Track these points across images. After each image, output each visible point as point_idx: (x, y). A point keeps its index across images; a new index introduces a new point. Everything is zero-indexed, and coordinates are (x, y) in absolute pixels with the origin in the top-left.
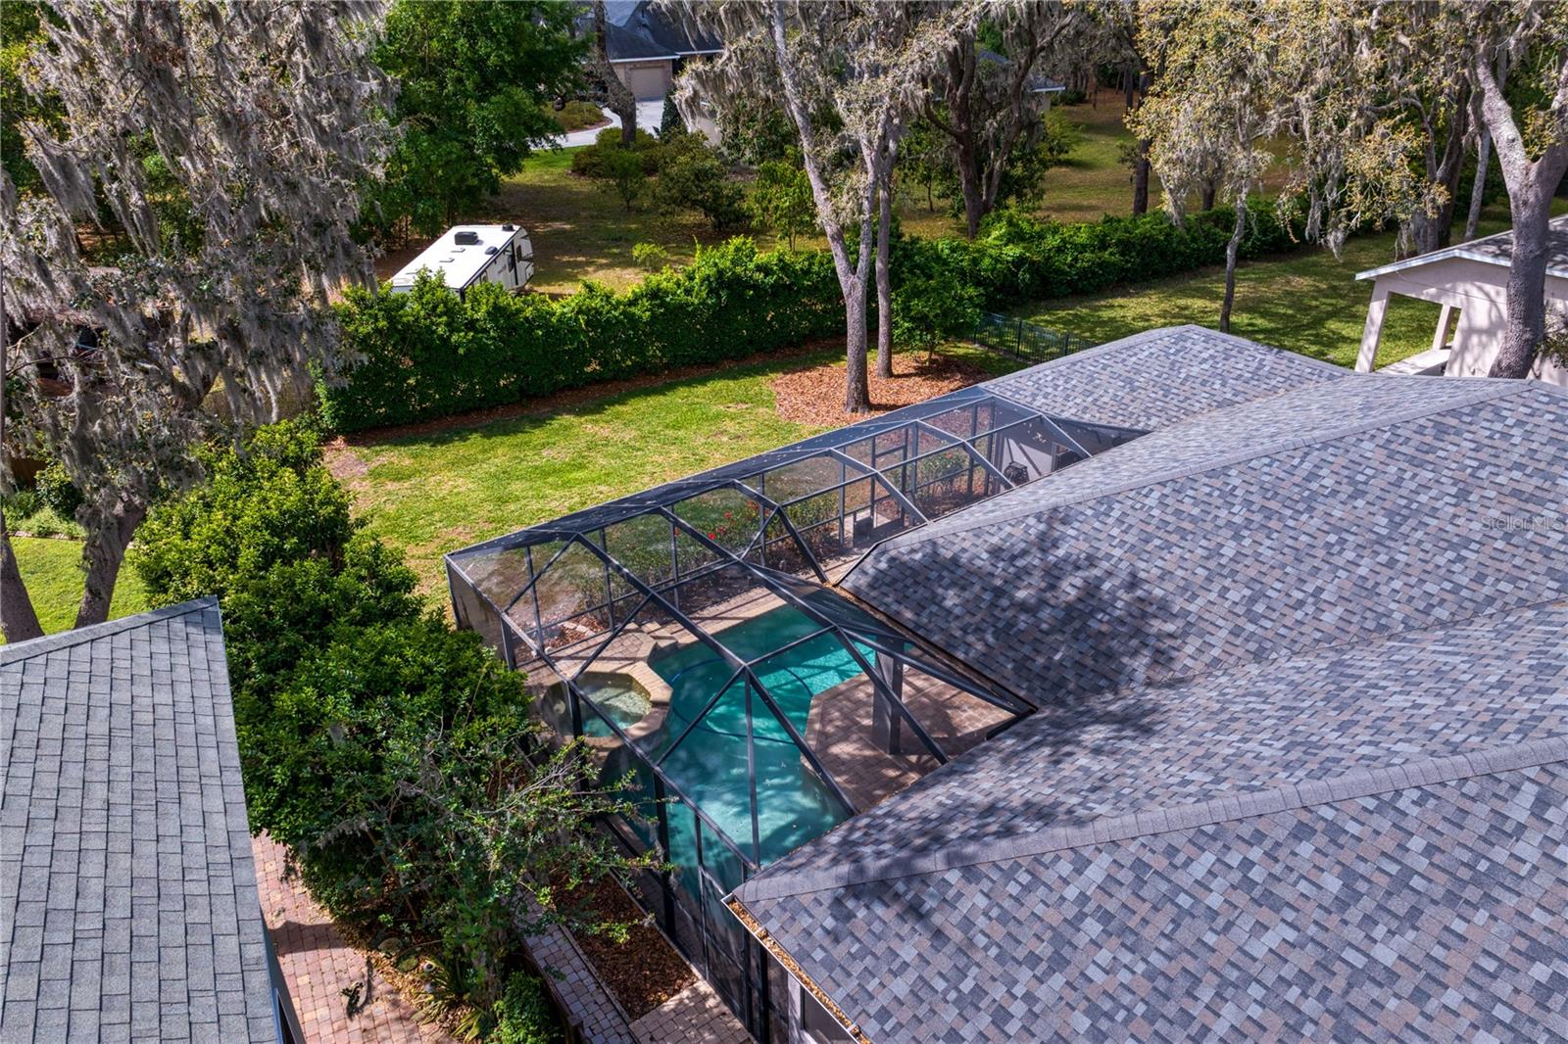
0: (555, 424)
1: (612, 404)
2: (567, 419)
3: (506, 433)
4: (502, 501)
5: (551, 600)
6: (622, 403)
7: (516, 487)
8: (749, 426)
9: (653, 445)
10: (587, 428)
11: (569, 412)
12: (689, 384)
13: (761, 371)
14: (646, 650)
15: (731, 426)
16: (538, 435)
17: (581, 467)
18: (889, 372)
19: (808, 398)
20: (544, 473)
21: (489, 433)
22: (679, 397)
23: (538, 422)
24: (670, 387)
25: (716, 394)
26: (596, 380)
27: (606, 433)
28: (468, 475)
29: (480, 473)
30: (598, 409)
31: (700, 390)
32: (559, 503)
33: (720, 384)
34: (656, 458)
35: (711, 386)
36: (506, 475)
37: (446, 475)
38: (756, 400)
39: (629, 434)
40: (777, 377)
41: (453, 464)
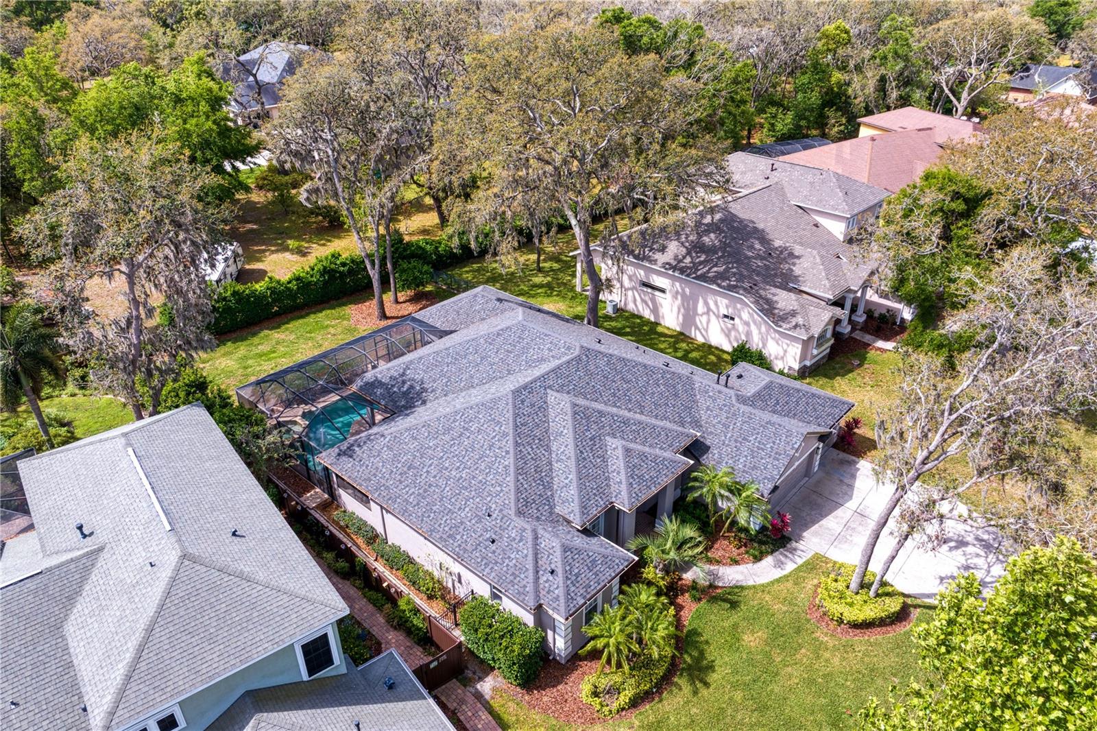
0: (262, 334)
1: (284, 324)
2: (266, 332)
3: (242, 341)
4: (245, 368)
5: (268, 401)
6: (287, 323)
7: (250, 362)
8: (339, 330)
9: (302, 341)
10: (276, 335)
11: (267, 329)
12: (315, 313)
13: (344, 304)
14: (301, 413)
15: (332, 331)
16: (256, 340)
17: (274, 352)
18: (397, 302)
19: (364, 316)
20: (260, 355)
21: (235, 341)
22: (311, 319)
23: (254, 334)
24: (307, 315)
25: (327, 316)
26: (277, 314)
27: (283, 337)
28: (231, 359)
29: (235, 358)
30: (279, 327)
31: (320, 315)
32: (268, 368)
33: (328, 312)
34: (304, 346)
35: (324, 313)
36: (245, 358)
37: (222, 360)
38: (343, 318)
39: (292, 337)
40: (353, 307)
41: (225, 355)
